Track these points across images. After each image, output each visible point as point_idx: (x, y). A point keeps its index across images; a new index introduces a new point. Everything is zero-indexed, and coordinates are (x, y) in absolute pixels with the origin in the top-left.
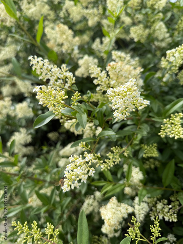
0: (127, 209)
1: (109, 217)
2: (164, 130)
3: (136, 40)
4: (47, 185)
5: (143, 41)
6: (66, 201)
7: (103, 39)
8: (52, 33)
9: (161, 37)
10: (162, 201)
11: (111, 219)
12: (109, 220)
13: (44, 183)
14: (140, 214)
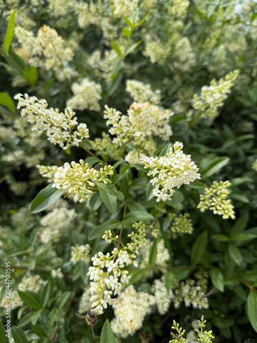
0: (148, 300)
1: (132, 318)
2: (204, 201)
3: (153, 60)
4: (28, 273)
5: (162, 63)
6: (62, 297)
7: (107, 53)
8: (27, 36)
9: (183, 58)
10: (187, 282)
11: (135, 321)
12: (131, 321)
13: (24, 271)
14: (163, 304)
